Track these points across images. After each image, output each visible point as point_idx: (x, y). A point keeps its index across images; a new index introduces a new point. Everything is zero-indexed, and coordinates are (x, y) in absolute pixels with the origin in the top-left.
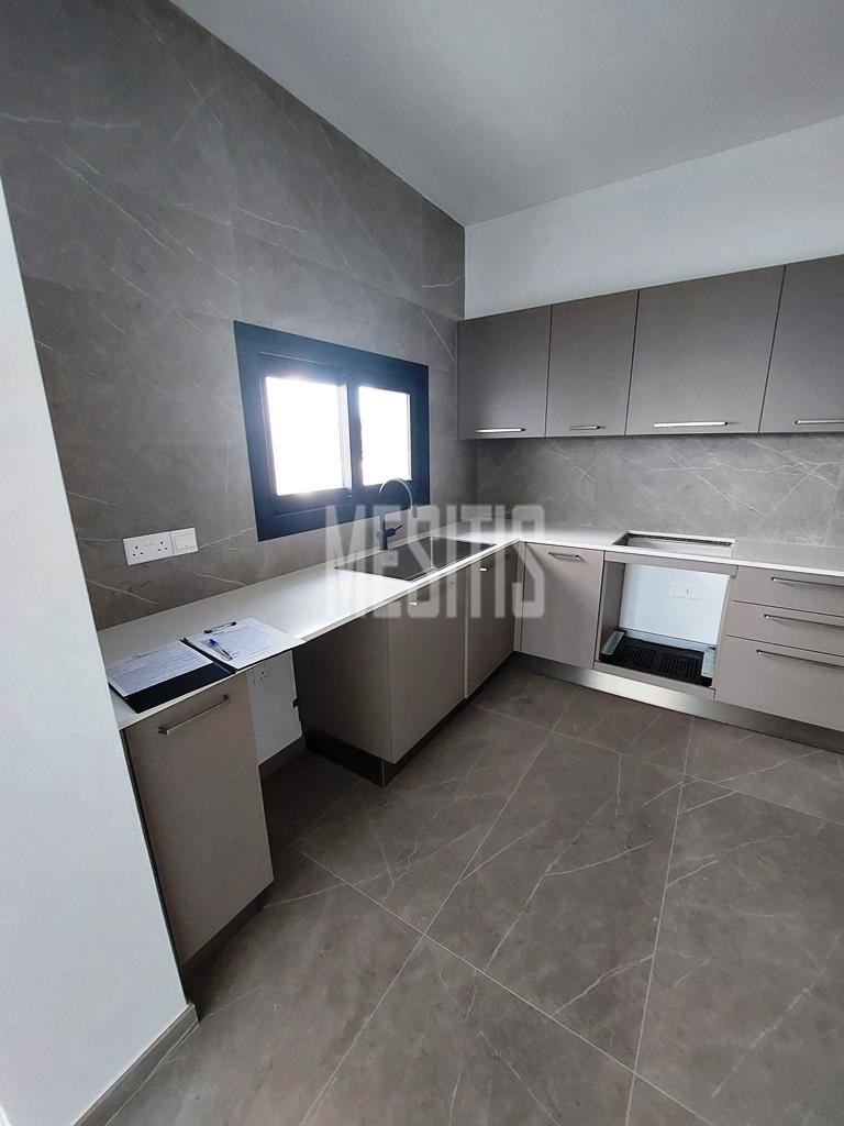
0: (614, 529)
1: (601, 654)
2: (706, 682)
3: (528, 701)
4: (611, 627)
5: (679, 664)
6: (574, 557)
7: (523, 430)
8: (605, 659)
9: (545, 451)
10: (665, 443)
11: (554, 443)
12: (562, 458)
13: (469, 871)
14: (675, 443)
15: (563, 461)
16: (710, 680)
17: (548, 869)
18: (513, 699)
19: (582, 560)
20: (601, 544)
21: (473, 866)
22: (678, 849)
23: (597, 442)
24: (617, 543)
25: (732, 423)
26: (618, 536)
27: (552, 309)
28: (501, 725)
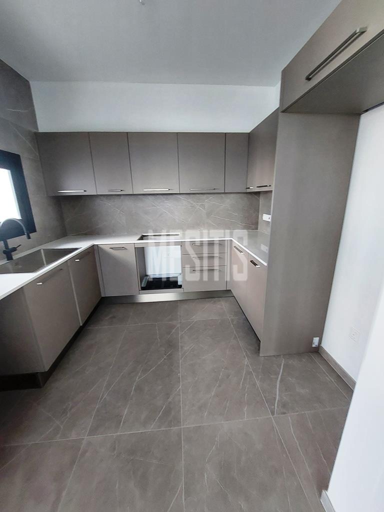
0: (136, 234)
1: (141, 287)
2: (180, 287)
3: (114, 317)
4: (144, 275)
5: (170, 284)
6: (122, 248)
7: (85, 191)
8: (143, 289)
9: (98, 201)
10: (150, 197)
11: (102, 197)
12: (108, 204)
13: (101, 399)
14: (153, 197)
15: (107, 206)
16: (181, 285)
17: (137, 379)
18: (107, 318)
19: (126, 249)
20: (132, 240)
21: (103, 396)
22: (182, 347)
23: (122, 197)
24: (139, 239)
25: (171, 190)
26: (139, 237)
27: (89, 134)
28: (103, 331)
